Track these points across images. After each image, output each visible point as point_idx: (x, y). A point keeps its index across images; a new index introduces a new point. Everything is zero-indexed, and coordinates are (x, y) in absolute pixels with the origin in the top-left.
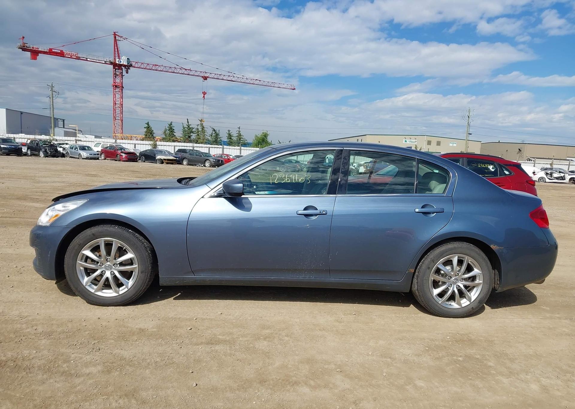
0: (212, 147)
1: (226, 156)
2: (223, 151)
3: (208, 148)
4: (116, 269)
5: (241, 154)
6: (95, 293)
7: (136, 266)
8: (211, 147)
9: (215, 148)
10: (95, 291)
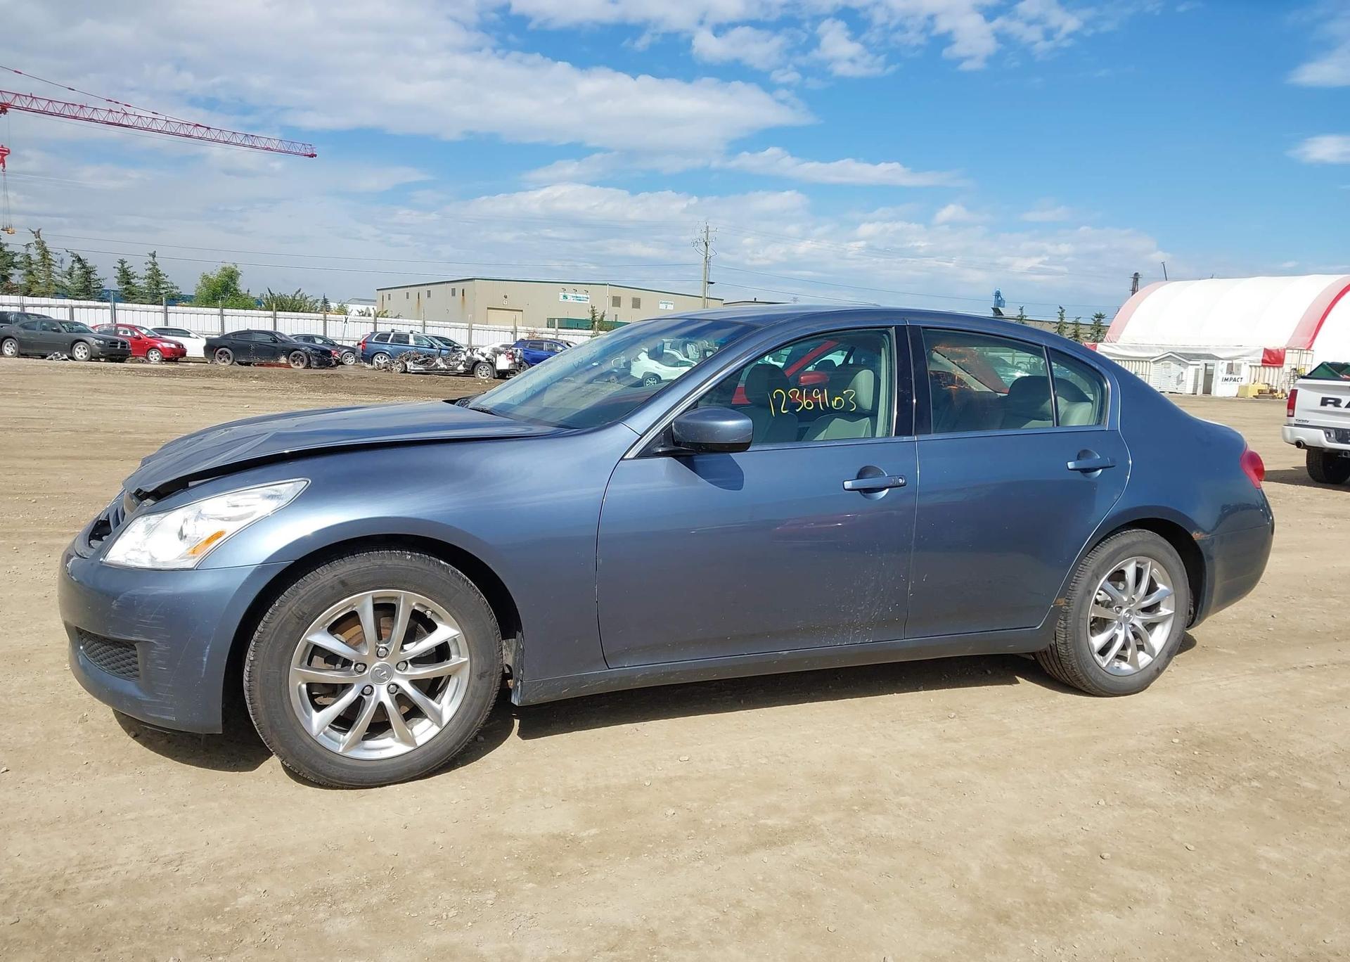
0: (80, 307)
1: (128, 329)
2: (114, 317)
3: (67, 310)
4: (405, 677)
5: (166, 323)
6: (348, 754)
7: (466, 659)
8: (77, 307)
9: (88, 307)
10: (346, 749)
